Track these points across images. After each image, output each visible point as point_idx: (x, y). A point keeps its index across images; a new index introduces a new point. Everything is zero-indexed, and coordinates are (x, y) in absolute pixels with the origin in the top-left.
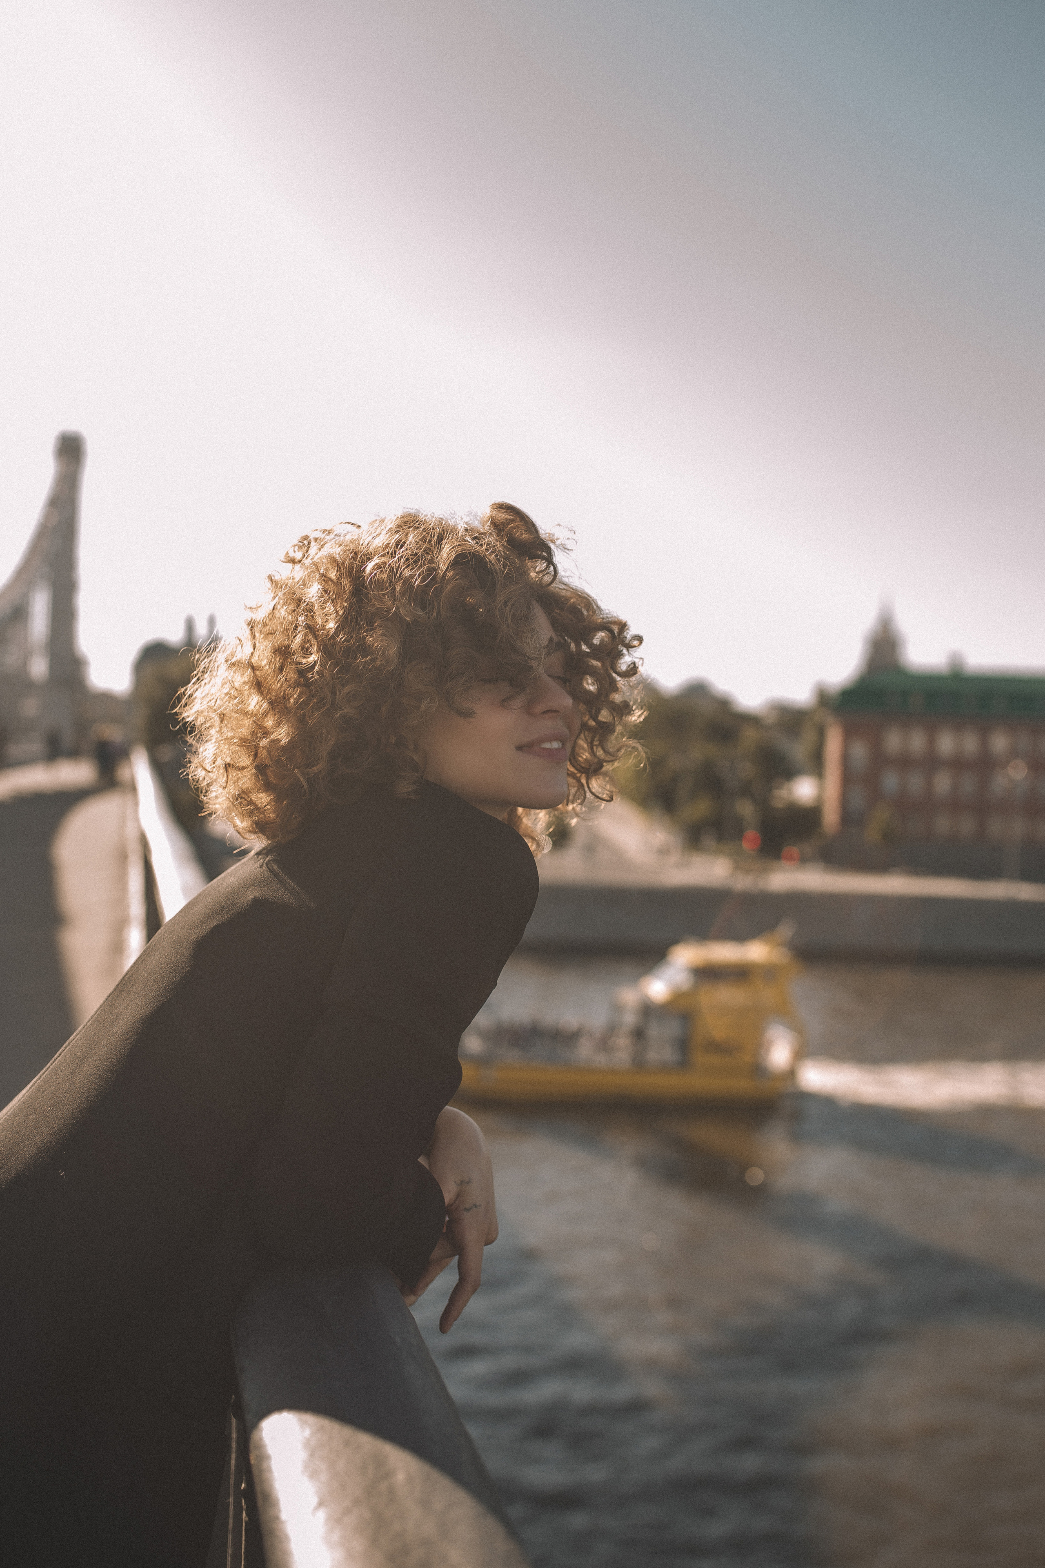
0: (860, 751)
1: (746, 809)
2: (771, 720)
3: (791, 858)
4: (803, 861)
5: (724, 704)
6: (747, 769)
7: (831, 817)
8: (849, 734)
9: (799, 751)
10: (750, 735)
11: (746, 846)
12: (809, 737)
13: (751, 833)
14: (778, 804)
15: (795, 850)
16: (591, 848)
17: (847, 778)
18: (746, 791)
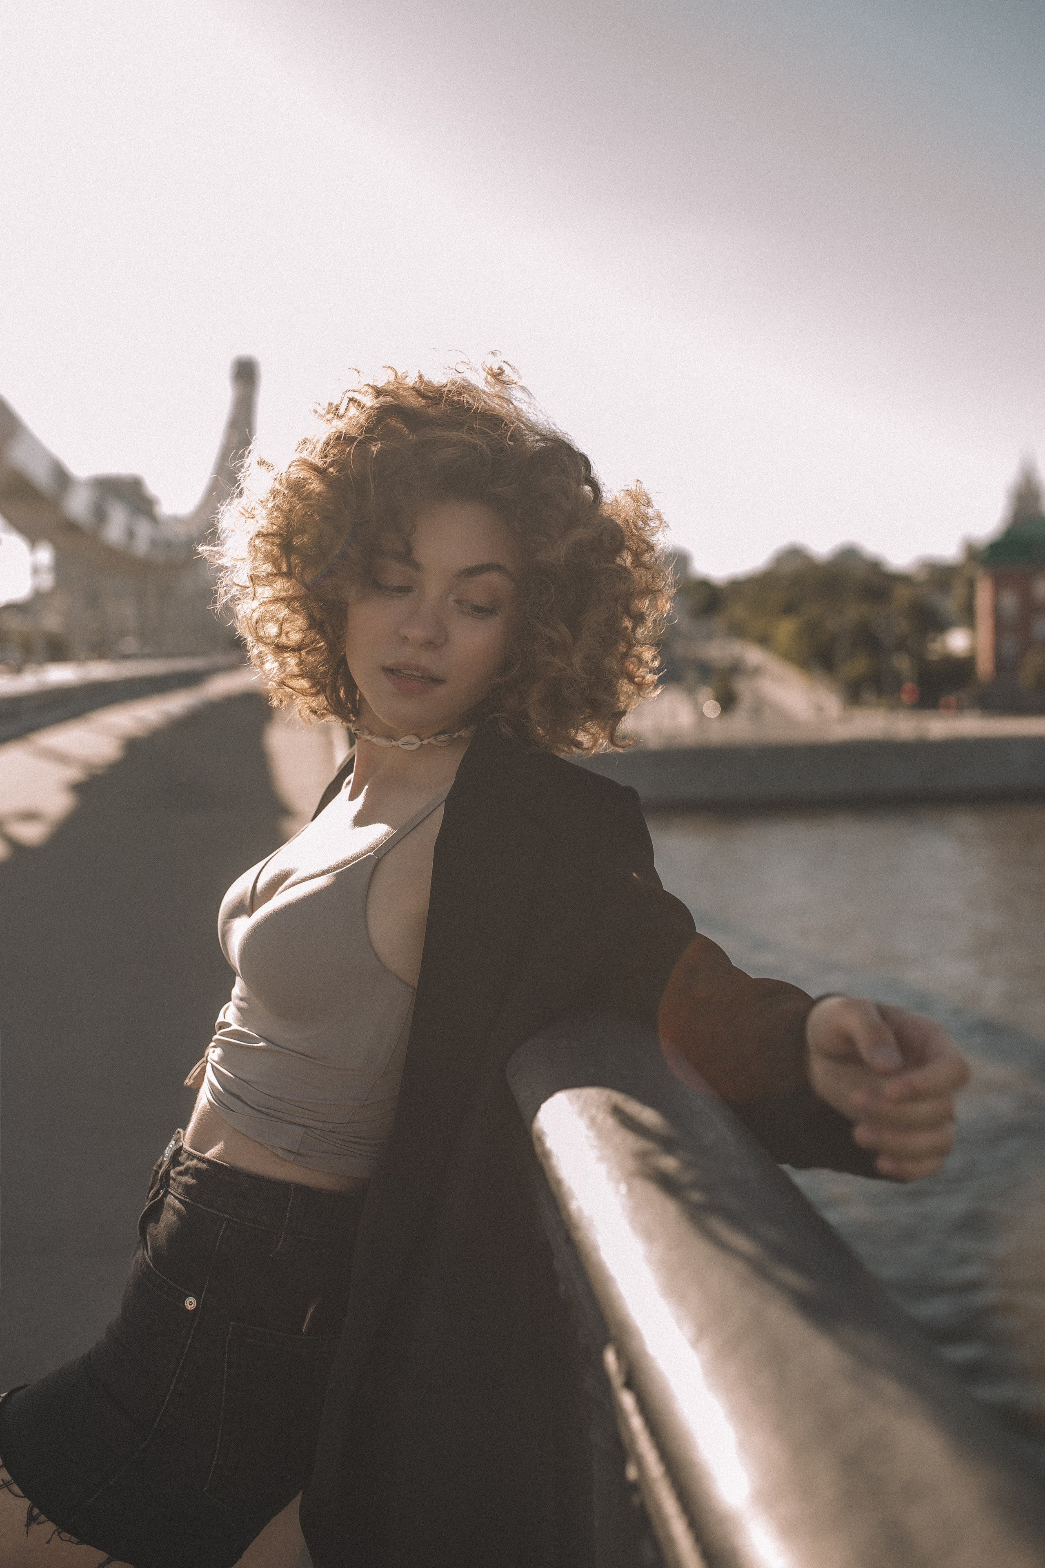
0: (1010, 601)
1: (903, 664)
2: (923, 576)
3: (948, 707)
4: (960, 708)
5: (875, 567)
6: (902, 626)
7: (985, 665)
8: (999, 585)
9: (950, 605)
10: (902, 594)
11: (905, 697)
12: (959, 590)
13: (909, 686)
14: (934, 658)
15: (952, 699)
16: (759, 708)
17: (1000, 627)
18: (901, 646)
